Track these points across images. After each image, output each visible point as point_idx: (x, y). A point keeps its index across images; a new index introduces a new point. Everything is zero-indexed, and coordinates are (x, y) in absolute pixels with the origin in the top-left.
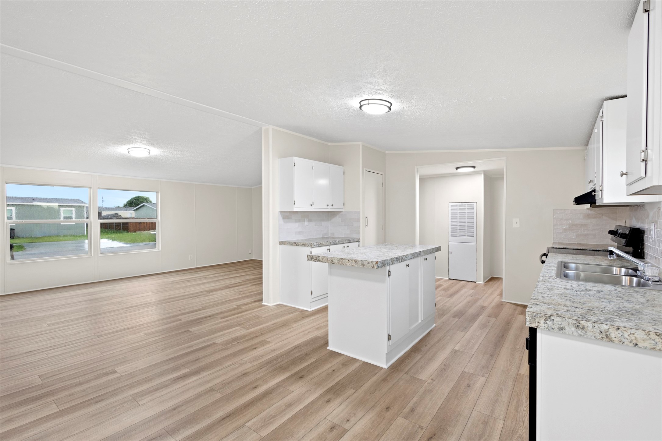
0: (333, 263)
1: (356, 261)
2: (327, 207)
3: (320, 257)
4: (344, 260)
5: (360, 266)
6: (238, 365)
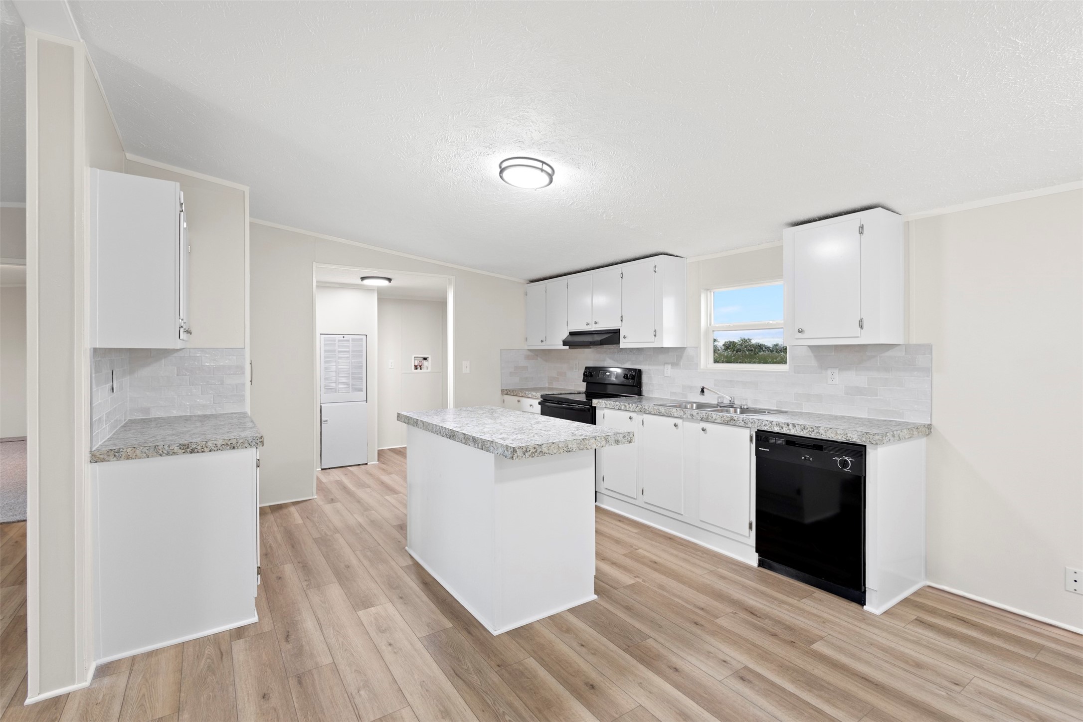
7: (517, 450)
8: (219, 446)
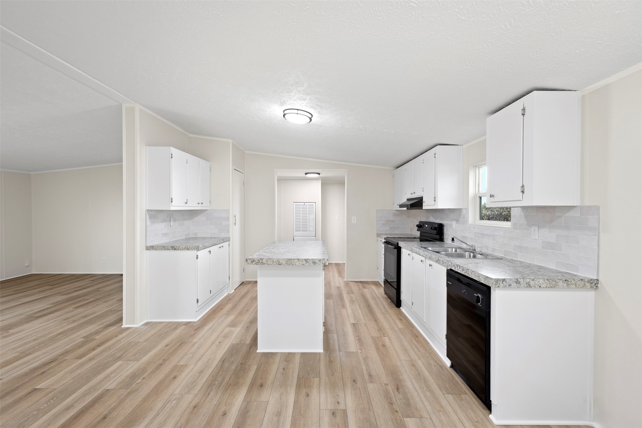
0: (280, 264)
1: (306, 260)
2: (198, 205)
3: (264, 260)
4: (293, 261)
5: (311, 264)
6: (174, 402)
7: (248, 260)
8: (183, 248)
